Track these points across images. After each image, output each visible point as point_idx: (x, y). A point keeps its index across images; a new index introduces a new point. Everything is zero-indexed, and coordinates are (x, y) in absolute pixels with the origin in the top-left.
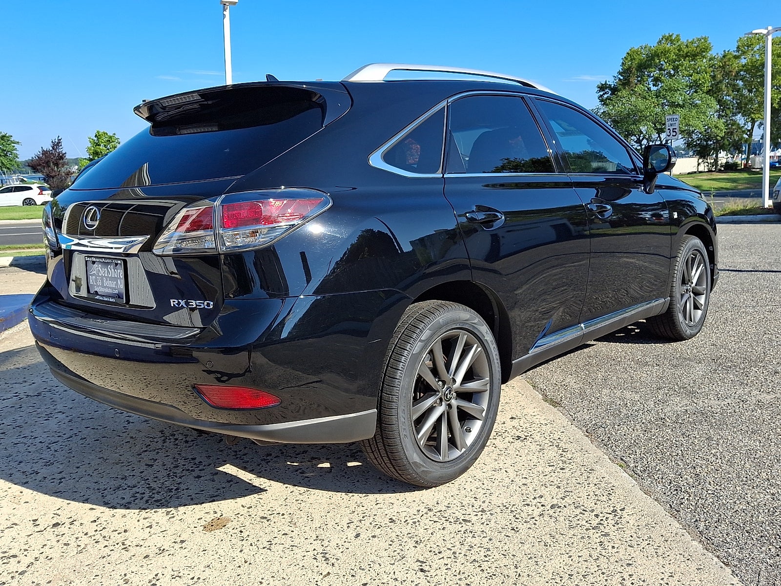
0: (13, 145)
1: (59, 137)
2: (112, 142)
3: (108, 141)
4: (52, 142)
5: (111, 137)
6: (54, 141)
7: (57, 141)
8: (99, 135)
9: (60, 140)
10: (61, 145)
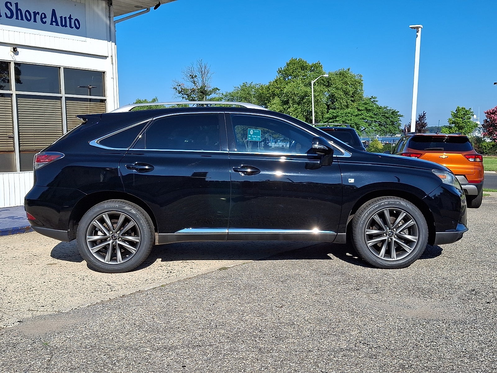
0: (399, 117)
1: (424, 112)
2: (467, 115)
3: (464, 114)
4: (419, 115)
5: (466, 111)
6: (420, 115)
7: (423, 115)
8: (458, 110)
9: (425, 114)
10: (425, 118)
